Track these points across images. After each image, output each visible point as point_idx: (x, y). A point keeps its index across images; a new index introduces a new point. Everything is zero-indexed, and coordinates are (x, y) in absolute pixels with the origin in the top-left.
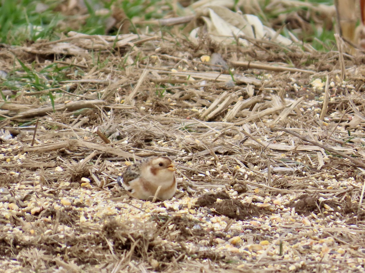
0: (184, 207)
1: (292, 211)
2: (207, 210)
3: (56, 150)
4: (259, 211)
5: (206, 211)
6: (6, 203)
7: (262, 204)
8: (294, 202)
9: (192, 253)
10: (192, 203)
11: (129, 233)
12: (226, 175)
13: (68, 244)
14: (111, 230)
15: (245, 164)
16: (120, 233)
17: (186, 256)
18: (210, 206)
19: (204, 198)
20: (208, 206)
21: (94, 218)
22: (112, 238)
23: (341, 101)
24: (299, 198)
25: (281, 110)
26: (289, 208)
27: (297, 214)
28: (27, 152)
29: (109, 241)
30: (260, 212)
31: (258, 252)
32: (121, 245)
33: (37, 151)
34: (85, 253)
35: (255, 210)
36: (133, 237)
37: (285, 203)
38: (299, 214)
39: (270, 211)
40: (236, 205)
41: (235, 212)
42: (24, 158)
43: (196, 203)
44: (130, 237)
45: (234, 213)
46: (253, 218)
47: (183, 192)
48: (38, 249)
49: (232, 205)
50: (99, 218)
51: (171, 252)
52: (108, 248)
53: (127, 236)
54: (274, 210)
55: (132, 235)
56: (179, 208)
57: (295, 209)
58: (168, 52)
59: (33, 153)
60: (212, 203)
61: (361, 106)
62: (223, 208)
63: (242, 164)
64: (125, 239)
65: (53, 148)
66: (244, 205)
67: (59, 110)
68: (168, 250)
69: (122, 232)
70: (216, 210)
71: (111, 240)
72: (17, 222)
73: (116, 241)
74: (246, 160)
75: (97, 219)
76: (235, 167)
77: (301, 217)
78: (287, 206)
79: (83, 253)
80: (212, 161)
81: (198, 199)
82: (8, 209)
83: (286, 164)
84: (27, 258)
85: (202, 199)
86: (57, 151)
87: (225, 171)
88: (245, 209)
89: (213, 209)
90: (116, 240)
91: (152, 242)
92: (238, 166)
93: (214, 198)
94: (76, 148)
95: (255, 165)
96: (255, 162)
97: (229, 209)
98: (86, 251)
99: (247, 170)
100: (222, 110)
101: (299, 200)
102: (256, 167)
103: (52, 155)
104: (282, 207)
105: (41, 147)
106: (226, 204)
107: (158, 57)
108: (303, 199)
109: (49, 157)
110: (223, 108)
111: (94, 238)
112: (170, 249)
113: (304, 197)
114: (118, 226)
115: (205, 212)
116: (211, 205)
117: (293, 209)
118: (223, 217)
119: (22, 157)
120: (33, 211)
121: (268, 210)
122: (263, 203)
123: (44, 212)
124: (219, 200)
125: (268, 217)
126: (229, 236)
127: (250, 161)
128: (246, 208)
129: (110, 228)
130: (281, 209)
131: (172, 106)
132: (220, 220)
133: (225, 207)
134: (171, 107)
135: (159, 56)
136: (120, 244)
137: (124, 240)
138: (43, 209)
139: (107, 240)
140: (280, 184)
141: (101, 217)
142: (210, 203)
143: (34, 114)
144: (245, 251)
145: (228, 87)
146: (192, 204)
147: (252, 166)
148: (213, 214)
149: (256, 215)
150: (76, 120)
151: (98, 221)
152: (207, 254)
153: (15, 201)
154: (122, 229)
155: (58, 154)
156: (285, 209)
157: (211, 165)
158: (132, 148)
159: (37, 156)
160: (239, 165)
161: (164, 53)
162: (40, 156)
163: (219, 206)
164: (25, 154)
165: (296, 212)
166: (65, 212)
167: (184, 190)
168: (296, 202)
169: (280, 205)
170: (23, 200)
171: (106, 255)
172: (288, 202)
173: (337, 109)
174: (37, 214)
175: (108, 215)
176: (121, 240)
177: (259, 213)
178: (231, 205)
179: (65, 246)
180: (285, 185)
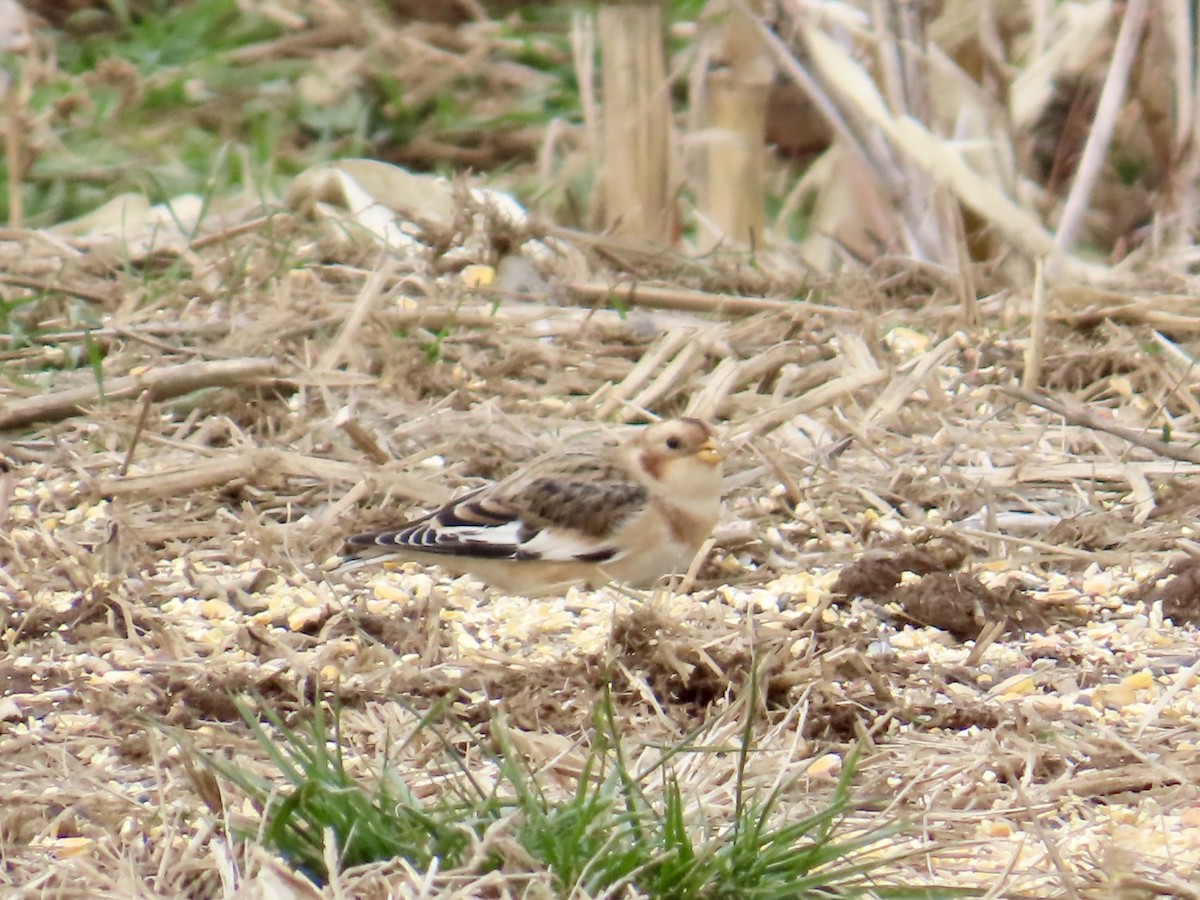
0: (795, 602)
1: (1152, 614)
2: (876, 611)
3: (208, 487)
4: (1041, 614)
5: (871, 612)
6: (190, 601)
7: (1044, 593)
8: (1153, 586)
9: (912, 711)
10: (821, 589)
11: (700, 646)
12: (838, 540)
13: (494, 690)
14: (640, 638)
15: (894, 503)
16: (671, 647)
17: (895, 723)
18: (883, 598)
19: (861, 570)
20: (873, 598)
21: (502, 641)
22: (644, 667)
23: (1064, 360)
24: (1169, 571)
25: (880, 386)
26: (1141, 605)
27: (1168, 622)
28: (108, 498)
29: (634, 675)
30: (1046, 617)
31: (1124, 708)
32: (677, 689)
33: (144, 495)
34: (562, 715)
35: (1029, 611)
36: (716, 660)
37: (1123, 590)
38: (1177, 622)
39: (1078, 614)
40: (968, 593)
41: (971, 614)
42: (102, 515)
43: (834, 590)
44: (705, 658)
45: (966, 619)
46: (1028, 635)
47: (753, 568)
48: (402, 705)
49: (957, 594)
50: (518, 640)
51: (844, 708)
52: (637, 696)
53: (696, 655)
54: (1091, 613)
55: (711, 651)
56: (778, 603)
57: (1165, 607)
58: (342, 257)
59: (132, 498)
60: (885, 585)
61: (1136, 374)
62: (927, 602)
63: (884, 506)
64: (691, 668)
65: (198, 482)
66: (995, 594)
67: (118, 398)
68: (833, 702)
69: (676, 644)
70: (906, 611)
71: (639, 673)
72: (263, 647)
73: (659, 677)
74: (897, 492)
75: (512, 643)
76: (859, 515)
77: (1184, 633)
78: (1130, 598)
79: (553, 715)
80: (778, 498)
81: (840, 575)
82: (205, 617)
83: (1033, 506)
84: (367, 734)
85: (856, 573)
86: (215, 490)
87: (832, 526)
88: (998, 606)
89: (893, 608)
90: (657, 673)
91: (778, 676)
92: (870, 511)
93: (894, 572)
94: (278, 481)
95: (928, 507)
96: (929, 497)
97: (949, 606)
98: (565, 706)
99: (904, 525)
100: (666, 392)
101: (1171, 577)
102: (933, 513)
103: (197, 504)
104: (1116, 601)
105: (160, 480)
106: (937, 589)
107: (313, 275)
108: (1188, 572)
109: (191, 511)
110: (673, 386)
111: (583, 669)
112: (838, 698)
113: (1188, 567)
114: (659, 627)
115: (869, 616)
116: (885, 593)
117: (1157, 605)
118: (933, 631)
119: (98, 512)
120: (298, 619)
121: (1071, 613)
122: (1046, 590)
123: (335, 620)
124: (909, 578)
125: (1077, 633)
126: (988, 678)
127: (911, 494)
128: (1001, 605)
129: (636, 634)
130: (1113, 610)
131: (473, 390)
132: (927, 640)
133: (935, 599)
134: (473, 395)
135: (316, 270)
136: (671, 685)
137: (687, 670)
138: (329, 614)
139: (628, 674)
140: (1079, 538)
141: (524, 637)
142: (883, 588)
143: (29, 413)
144: (1081, 707)
145: (638, 336)
146: (820, 593)
147: (918, 513)
148: (895, 623)
149: (1033, 629)
150: (184, 427)
151: (515, 650)
152: (966, 712)
153: (223, 593)
154: (673, 635)
155: (220, 501)
156: (1126, 609)
157: (776, 512)
158: (462, 479)
159: (147, 507)
160: (875, 508)
161: (328, 261)
162: (156, 509)
163: (913, 596)
164: (104, 503)
165: (1164, 619)
166: (407, 619)
167: (756, 563)
168: (1162, 583)
169: (1107, 594)
170: (252, 588)
171: (634, 720)
172: (1132, 586)
173: (1054, 386)
174: (312, 628)
175: (545, 633)
176: (675, 672)
177: (1044, 621)
178: (953, 591)
179: (483, 699)
180: (1098, 542)
